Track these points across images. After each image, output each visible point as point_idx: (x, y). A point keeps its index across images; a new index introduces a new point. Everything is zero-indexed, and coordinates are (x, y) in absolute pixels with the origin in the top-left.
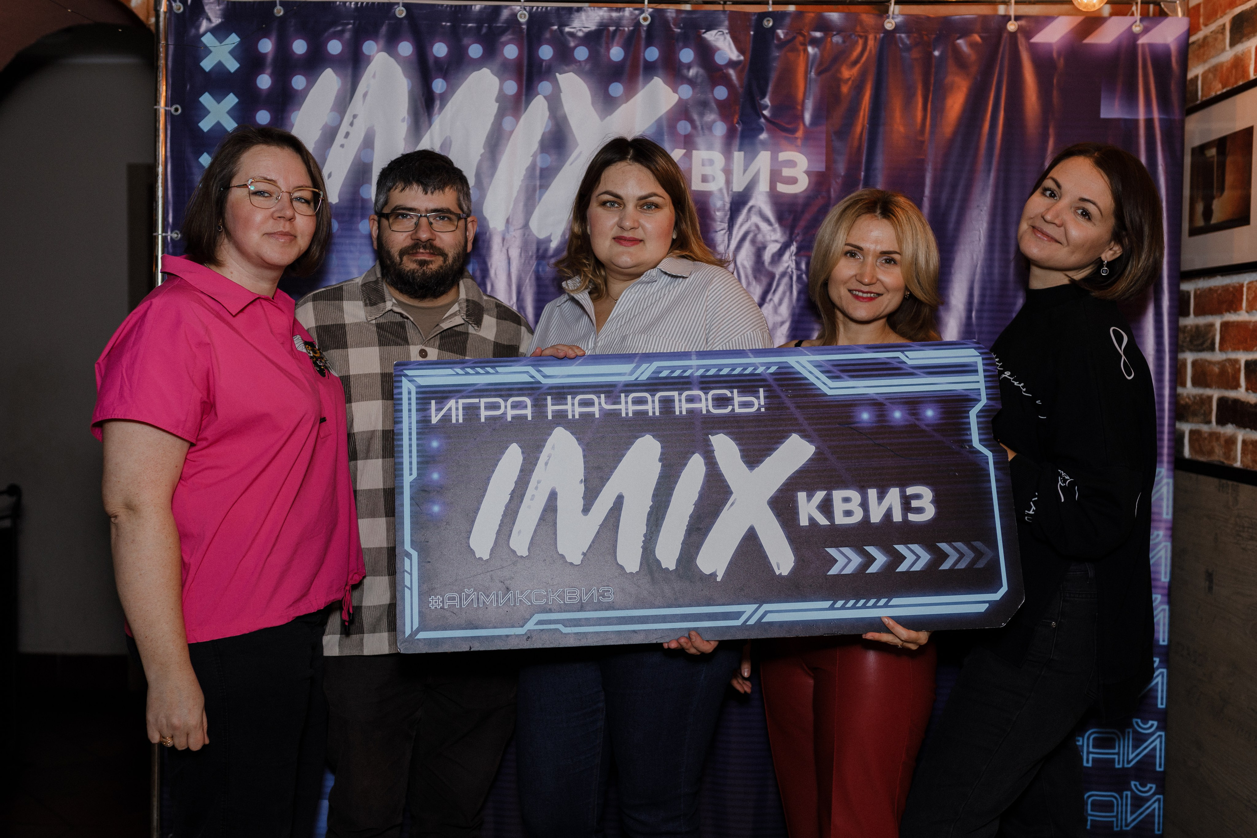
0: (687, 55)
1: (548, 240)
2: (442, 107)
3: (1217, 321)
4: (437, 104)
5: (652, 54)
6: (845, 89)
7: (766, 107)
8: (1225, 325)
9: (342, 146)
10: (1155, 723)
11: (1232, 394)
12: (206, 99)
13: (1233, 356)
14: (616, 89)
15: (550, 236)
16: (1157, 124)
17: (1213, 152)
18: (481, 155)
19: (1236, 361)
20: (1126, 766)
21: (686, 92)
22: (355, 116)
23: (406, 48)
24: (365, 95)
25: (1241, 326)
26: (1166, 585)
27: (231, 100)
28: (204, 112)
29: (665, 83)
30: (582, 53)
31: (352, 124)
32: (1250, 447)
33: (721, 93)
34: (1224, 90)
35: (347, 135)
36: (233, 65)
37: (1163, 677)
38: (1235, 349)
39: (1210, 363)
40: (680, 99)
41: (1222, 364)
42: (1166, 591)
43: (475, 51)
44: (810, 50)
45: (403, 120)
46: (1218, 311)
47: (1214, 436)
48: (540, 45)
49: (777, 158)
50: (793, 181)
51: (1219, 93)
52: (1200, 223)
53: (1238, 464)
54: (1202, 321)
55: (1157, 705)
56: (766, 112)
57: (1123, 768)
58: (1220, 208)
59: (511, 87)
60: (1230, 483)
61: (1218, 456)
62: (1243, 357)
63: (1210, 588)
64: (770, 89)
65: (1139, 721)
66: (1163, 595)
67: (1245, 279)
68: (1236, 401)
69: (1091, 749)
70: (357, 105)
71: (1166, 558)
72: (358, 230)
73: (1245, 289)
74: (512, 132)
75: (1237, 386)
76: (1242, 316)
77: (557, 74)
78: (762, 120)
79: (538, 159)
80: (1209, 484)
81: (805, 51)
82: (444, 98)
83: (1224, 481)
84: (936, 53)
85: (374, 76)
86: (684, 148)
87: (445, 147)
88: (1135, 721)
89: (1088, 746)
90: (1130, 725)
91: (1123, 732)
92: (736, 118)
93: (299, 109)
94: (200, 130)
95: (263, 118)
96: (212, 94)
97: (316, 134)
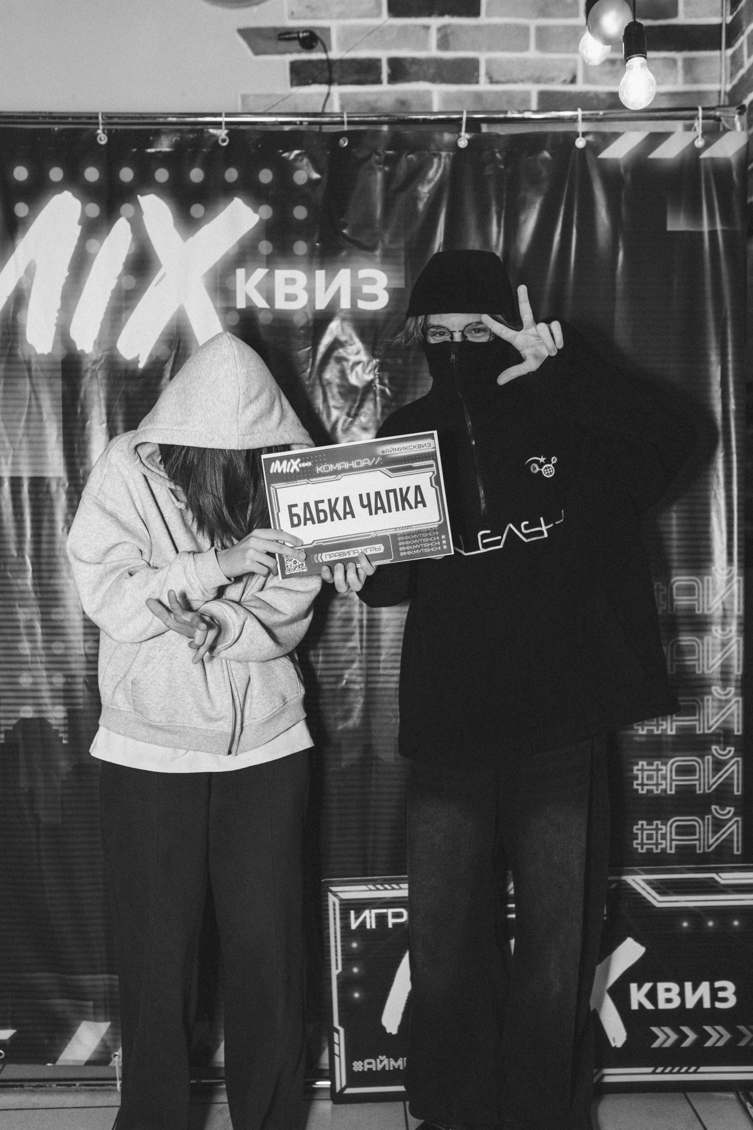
1: (136, 361)
2: (26, 230)
4: (21, 228)
5: (232, 175)
6: (421, 206)
7: (345, 226)
10: (732, 809)
14: (197, 210)
15: (138, 357)
16: (720, 235)
18: (67, 278)
20: (707, 850)
21: (266, 211)
26: (740, 678)
29: (246, 203)
30: (162, 175)
33: (301, 212)
37: (738, 765)
40: (261, 219)
42: (739, 684)
43: (56, 174)
44: (386, 168)
48: (120, 167)
49: (357, 276)
50: (373, 298)
55: (733, 792)
56: (346, 231)
57: (704, 853)
59: (94, 210)
64: (349, 206)
65: (717, 807)
66: (737, 687)
69: (674, 837)
71: (739, 652)
74: (95, 255)
77: (139, 197)
78: (343, 239)
79: (124, 279)
81: (382, 170)
82: (27, 221)
86: (267, 268)
87: (30, 271)
88: (713, 807)
89: (671, 833)
90: (710, 812)
91: (703, 819)
92: (316, 237)
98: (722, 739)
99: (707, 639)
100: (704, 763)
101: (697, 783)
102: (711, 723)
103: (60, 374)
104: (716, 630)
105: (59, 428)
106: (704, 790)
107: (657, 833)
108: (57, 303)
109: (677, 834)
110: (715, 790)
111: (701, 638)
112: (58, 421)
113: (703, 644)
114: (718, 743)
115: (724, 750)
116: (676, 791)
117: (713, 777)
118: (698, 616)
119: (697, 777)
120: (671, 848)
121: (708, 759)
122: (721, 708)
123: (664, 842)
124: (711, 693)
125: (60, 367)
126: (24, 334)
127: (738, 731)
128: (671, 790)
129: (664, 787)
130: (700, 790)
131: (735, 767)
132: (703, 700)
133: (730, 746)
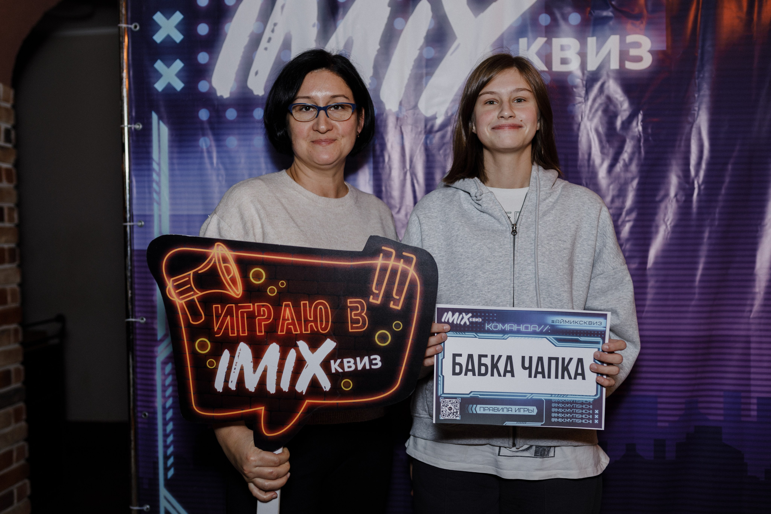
1: (434, 118)
2: (344, 14)
4: (340, 12)
9: (266, 49)
12: (158, 17)
15: (436, 114)
18: (378, 51)
22: (275, 25)
24: (282, 7)
27: (178, 16)
28: (157, 27)
31: (273, 31)
35: (269, 40)
45: (314, 26)
49: (625, 40)
50: (639, 59)
70: (277, 16)
74: (401, 31)
79: (424, 51)
82: (346, 6)
86: (546, 36)
87: (348, 46)
92: (589, 9)
93: (231, 21)
94: (154, 42)
95: (203, 29)
96: (163, 13)
97: (245, 41)
105: (369, 174)
108: (370, 71)
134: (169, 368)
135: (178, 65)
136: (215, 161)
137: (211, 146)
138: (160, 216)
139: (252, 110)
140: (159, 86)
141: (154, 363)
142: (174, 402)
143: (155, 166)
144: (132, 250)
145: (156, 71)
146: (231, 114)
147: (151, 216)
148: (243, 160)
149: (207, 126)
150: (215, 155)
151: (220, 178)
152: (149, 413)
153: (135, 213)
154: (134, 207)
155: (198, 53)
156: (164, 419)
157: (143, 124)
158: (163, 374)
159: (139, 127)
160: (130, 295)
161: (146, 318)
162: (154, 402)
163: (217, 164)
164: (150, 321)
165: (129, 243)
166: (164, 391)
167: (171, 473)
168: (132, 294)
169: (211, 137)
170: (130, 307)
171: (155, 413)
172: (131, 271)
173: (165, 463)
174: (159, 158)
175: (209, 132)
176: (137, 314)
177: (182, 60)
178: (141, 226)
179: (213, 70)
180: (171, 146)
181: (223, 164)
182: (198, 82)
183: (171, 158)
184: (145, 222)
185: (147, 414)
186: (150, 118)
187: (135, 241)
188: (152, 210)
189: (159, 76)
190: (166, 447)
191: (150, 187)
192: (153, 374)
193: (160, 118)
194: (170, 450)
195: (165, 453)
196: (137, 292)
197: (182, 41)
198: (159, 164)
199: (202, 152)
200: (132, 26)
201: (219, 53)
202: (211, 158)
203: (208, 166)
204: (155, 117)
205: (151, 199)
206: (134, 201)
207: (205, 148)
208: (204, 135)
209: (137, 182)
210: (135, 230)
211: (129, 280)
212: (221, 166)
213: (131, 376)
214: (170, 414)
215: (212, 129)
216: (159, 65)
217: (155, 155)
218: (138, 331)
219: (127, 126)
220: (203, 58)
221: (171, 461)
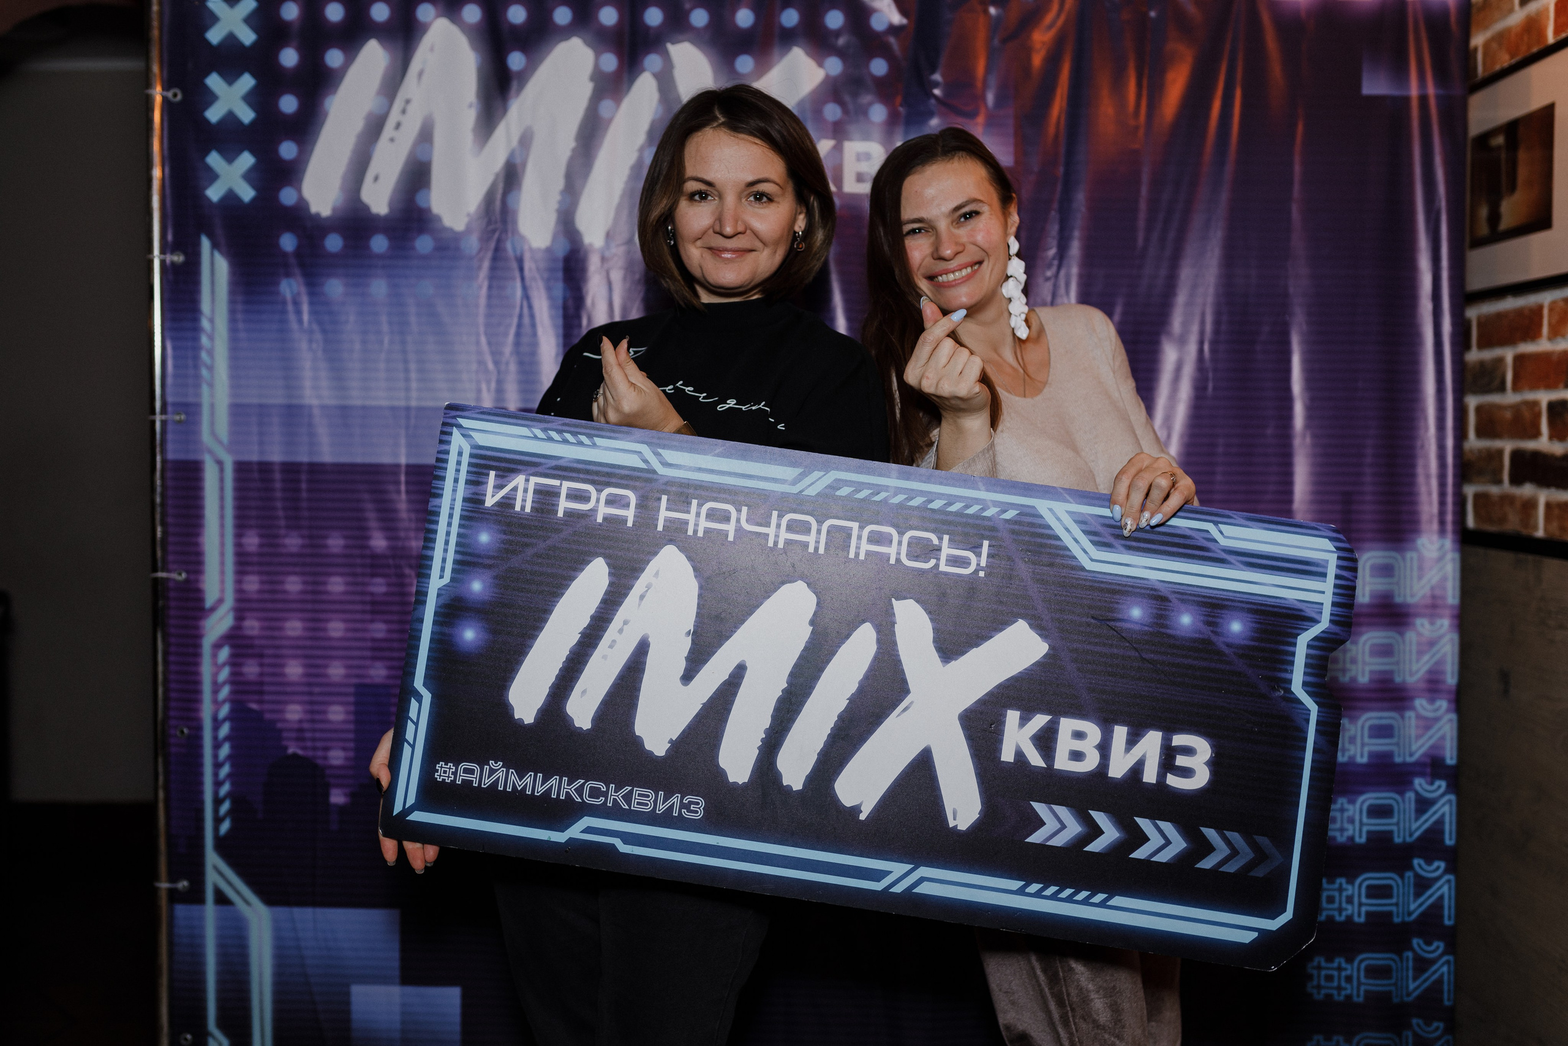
0: (835, 19)
2: (521, 87)
3: (1508, 354)
4: (514, 85)
5: (790, 18)
6: (1037, 60)
7: (936, 85)
8: (1519, 359)
9: (392, 140)
10: (1442, 864)
11: (1530, 445)
12: (214, 81)
13: (1530, 396)
14: (745, 64)
16: (1432, 102)
17: (1500, 140)
18: (574, 150)
19: (1535, 404)
20: (1407, 919)
21: (835, 65)
22: (408, 102)
23: (472, 13)
24: (420, 74)
25: (1543, 358)
26: (1454, 688)
27: (247, 82)
28: (210, 98)
29: (808, 54)
30: (699, 18)
31: (404, 112)
32: (1556, 512)
33: (879, 67)
34: (1513, 61)
35: (398, 126)
36: (248, 37)
37: (1451, 806)
38: (1534, 387)
39: (1500, 407)
40: (827, 77)
41: (1516, 408)
42: (1452, 696)
43: (562, 15)
44: (992, 10)
45: (470, 106)
46: (1509, 340)
47: (1507, 500)
48: (646, 6)
51: (1506, 65)
52: (1484, 230)
53: (1540, 533)
54: (1488, 355)
55: (1442, 840)
56: (937, 92)
57: (1404, 924)
58: (1511, 210)
59: (610, 62)
60: (1530, 557)
61: (1513, 524)
62: (1544, 397)
63: (1506, 692)
64: (943, 60)
65: (1422, 862)
66: (1449, 701)
67: (1546, 298)
68: (1536, 455)
69: (1364, 900)
70: (410, 86)
71: (1452, 655)
72: (413, 248)
73: (1546, 312)
74: (610, 121)
75: (1536, 434)
76: (1543, 345)
77: (669, 45)
78: (933, 101)
80: (1502, 560)
81: (986, 12)
82: (523, 77)
83: (1522, 556)
84: (1153, 14)
85: (432, 49)
86: (834, 138)
87: (526, 140)
88: (1416, 862)
89: (1360, 896)
90: (1410, 867)
91: (1402, 877)
92: (899, 100)
93: (335, 92)
94: (207, 121)
95: (289, 104)
96: (222, 75)
97: (358, 125)
98: (1428, 770)
99: (1411, 636)
100: (1404, 801)
101: (1395, 828)
102: (1414, 748)
103: (560, 275)
104: (1422, 625)
105: (558, 345)
106: (1404, 838)
107: (1340, 895)
108: (560, 183)
109: (1368, 896)
110: (1420, 838)
111: (1402, 634)
112: (557, 336)
113: (1404, 642)
114: (1422, 775)
115: (1432, 783)
116: (1368, 839)
117: (1417, 819)
118: (1400, 606)
119: (1395, 820)
120: (1359, 915)
121: (1410, 798)
122: (1427, 728)
123: (1349, 907)
124: (1413, 708)
125: (560, 265)
126: (515, 222)
127: (1451, 758)
128: (1360, 837)
129: (1350, 833)
130: (1399, 837)
131: (1446, 809)
132: (1403, 717)
133: (1440, 778)
134: (224, 653)
135: (246, 160)
136: (306, 317)
137: (299, 294)
138: (212, 406)
139: (368, 238)
140: (214, 193)
141: (197, 646)
142: (232, 711)
143: (205, 324)
144: (164, 461)
145: (209, 169)
146: (334, 243)
147: (198, 406)
148: (352, 318)
149: (292, 261)
150: (305, 308)
151: (314, 346)
152: (189, 728)
153: (170, 399)
154: (169, 390)
155: (280, 142)
156: (215, 738)
157: (185, 253)
158: (215, 664)
159: (179, 258)
160: (159, 534)
161: (188, 572)
162: (197, 710)
163: (310, 322)
164: (192, 577)
165: (158, 450)
166: (216, 691)
167: (225, 827)
168: (164, 532)
169: (300, 279)
170: (159, 553)
171: (198, 728)
172: (163, 495)
173: (216, 810)
174: (213, 311)
175: (297, 271)
176: (171, 566)
177: (253, 152)
178: (180, 422)
179: (304, 171)
180: (232, 292)
181: (320, 323)
182: (278, 189)
183: (232, 312)
184: (187, 414)
185: (186, 731)
186: (197, 245)
187: (170, 446)
188: (198, 395)
189: (213, 177)
190: (218, 784)
191: (196, 358)
192: (197, 664)
193: (215, 246)
194: (225, 789)
195: (216, 793)
196: (171, 529)
197: (253, 123)
198: (212, 321)
199: (284, 303)
200: (170, 94)
201: (314, 143)
202: (299, 312)
203: (294, 325)
204: (206, 243)
205: (198, 377)
206: (169, 381)
207: (289, 296)
208: (288, 275)
209: (174, 348)
210: (170, 427)
211: (158, 510)
212: (315, 327)
213: (160, 668)
214: (225, 730)
215: (302, 265)
216: (214, 159)
217: (205, 306)
218: (172, 594)
219: (159, 257)
220: (288, 150)
221: (225, 807)
